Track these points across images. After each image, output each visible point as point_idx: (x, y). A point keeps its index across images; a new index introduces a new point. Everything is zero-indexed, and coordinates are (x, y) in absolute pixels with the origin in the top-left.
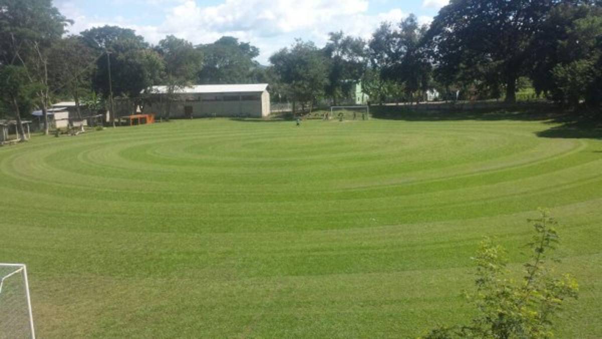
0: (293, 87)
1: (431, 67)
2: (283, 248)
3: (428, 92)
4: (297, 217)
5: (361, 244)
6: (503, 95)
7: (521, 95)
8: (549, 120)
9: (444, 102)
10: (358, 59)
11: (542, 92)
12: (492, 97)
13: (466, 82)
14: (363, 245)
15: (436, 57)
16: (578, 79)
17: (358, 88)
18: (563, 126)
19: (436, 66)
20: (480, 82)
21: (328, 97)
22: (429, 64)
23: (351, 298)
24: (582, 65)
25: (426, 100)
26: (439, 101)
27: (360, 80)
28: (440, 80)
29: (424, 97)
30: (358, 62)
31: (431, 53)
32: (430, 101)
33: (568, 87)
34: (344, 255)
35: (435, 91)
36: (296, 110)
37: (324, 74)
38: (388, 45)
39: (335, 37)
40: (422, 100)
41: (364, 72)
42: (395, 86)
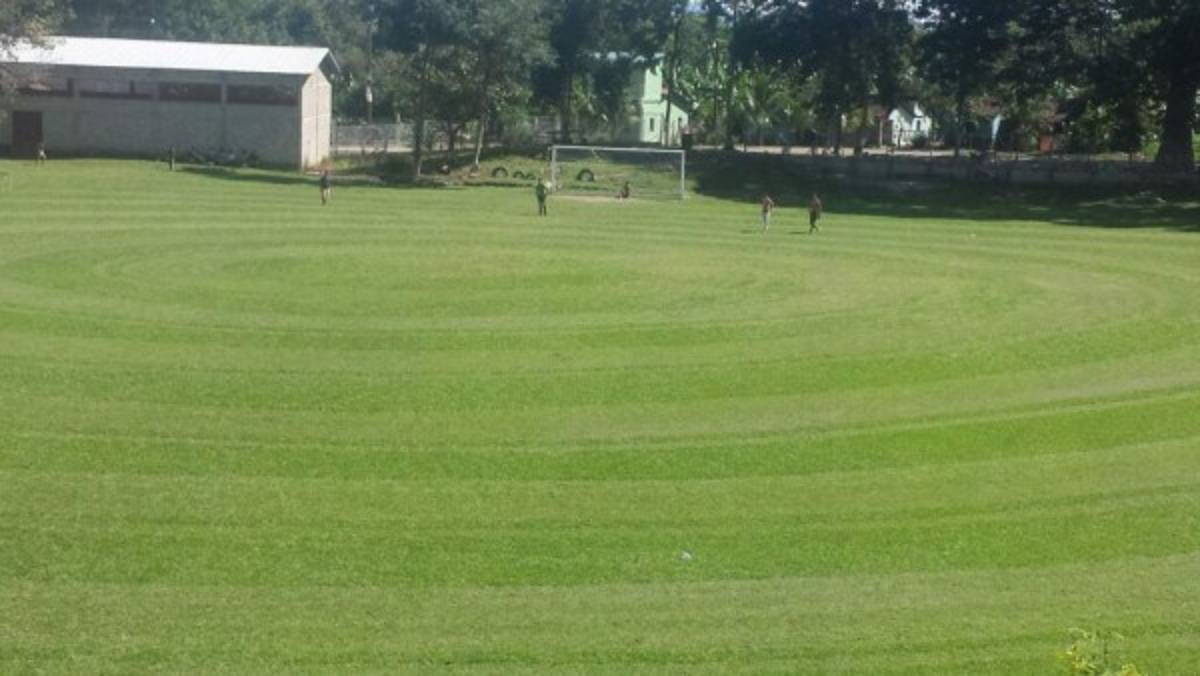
0: (417, 65)
1: (911, 28)
2: (353, 646)
3: (895, 115)
4: (409, 536)
5: (638, 640)
6: (1148, 140)
9: (950, 153)
12: (1114, 147)
13: (1026, 85)
14: (645, 646)
17: (653, 84)
19: (927, 25)
20: (1072, 92)
21: (544, 112)
25: (888, 142)
26: (929, 148)
27: (658, 55)
28: (935, 73)
29: (879, 132)
32: (900, 148)
35: (918, 112)
36: (424, 148)
37: (534, 28)
40: (873, 143)
41: (676, 28)
42: (781, 90)
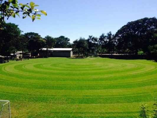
0: (79, 49)
6: (134, 53)
7: (139, 53)
11: (145, 53)
13: (124, 49)
22: (115, 44)
30: (96, 43)
34: (94, 98)
37: (87, 46)
38: (104, 39)
39: (90, 37)
41: (97, 46)
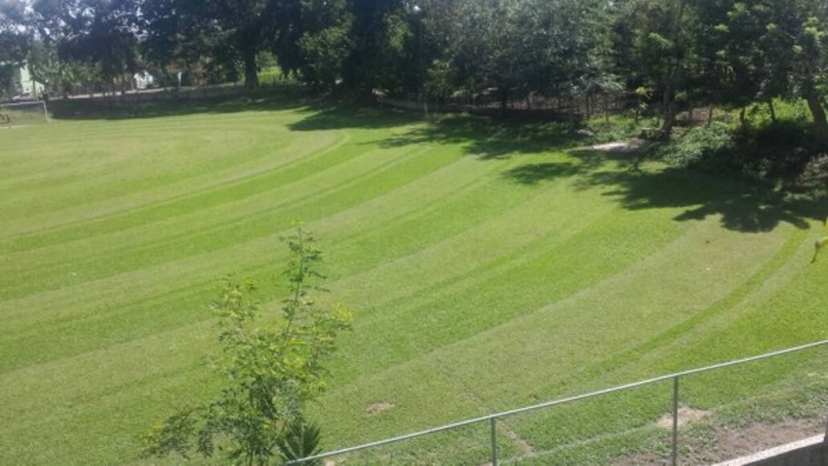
1: (137, 39)
3: (136, 76)
5: (58, 314)
6: (241, 77)
7: (264, 77)
8: (303, 108)
9: (162, 89)
10: (16, 29)
11: (291, 72)
12: (229, 80)
13: (189, 59)
15: (141, 24)
16: (331, 52)
17: (25, 74)
18: (320, 115)
19: (143, 38)
20: (208, 60)
22: (132, 34)
23: (50, 399)
24: (334, 34)
25: (135, 87)
26: (154, 88)
27: (25, 61)
28: (151, 57)
29: (131, 84)
30: (17, 33)
31: (133, 19)
32: (142, 90)
33: (320, 65)
34: (31, 337)
35: (146, 73)
38: (64, 6)
40: (129, 88)
41: (30, 48)
42: (84, 69)
